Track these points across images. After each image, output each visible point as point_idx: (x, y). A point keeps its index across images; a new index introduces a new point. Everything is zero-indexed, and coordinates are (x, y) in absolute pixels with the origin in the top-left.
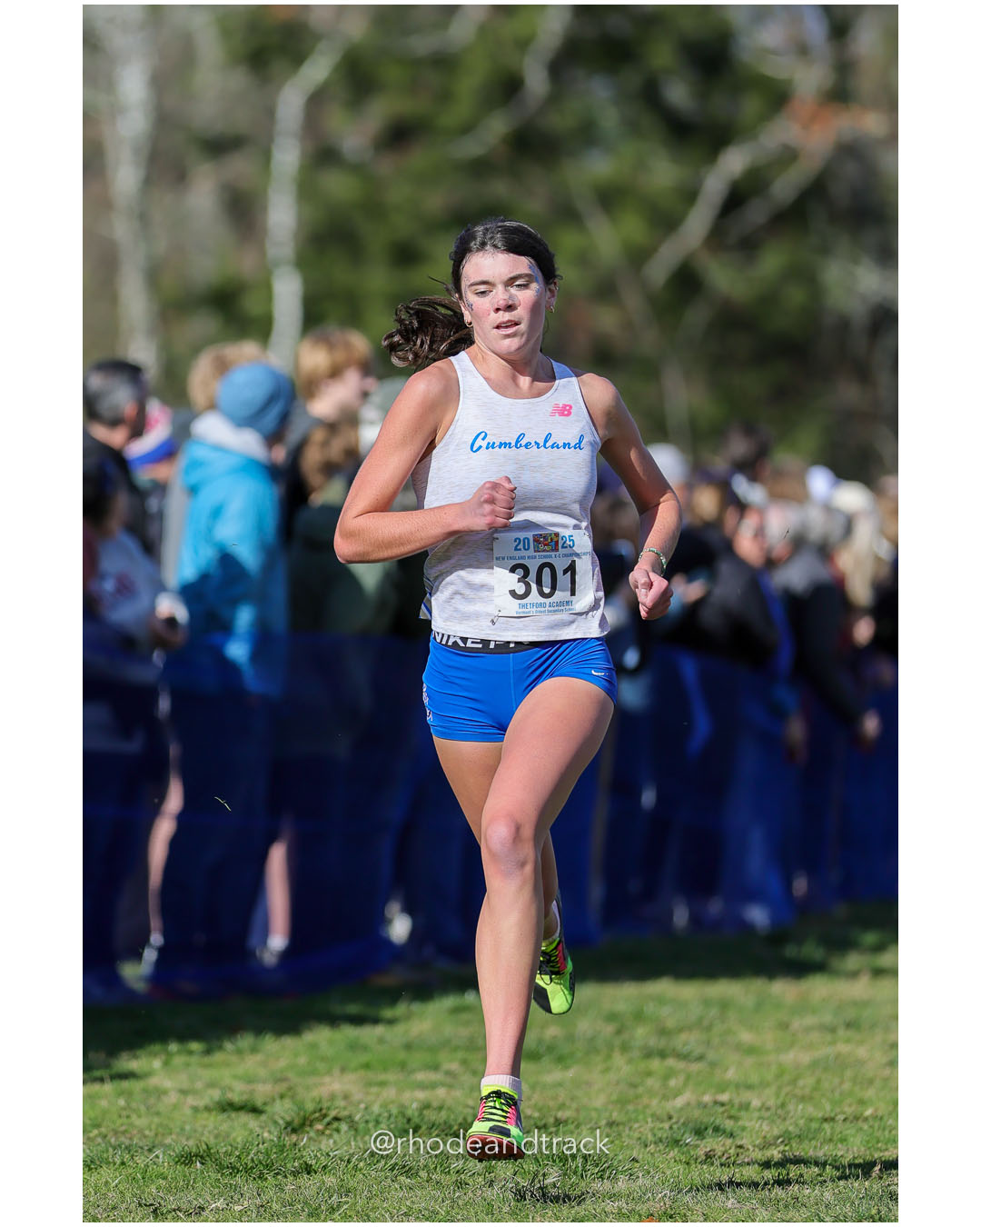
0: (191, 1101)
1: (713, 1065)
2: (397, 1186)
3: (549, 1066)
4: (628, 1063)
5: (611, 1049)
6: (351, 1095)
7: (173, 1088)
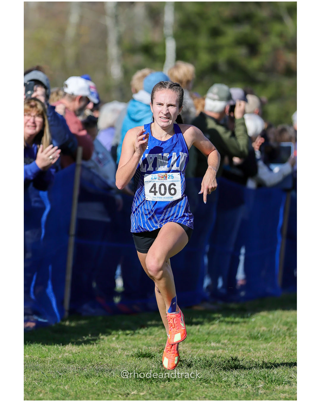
2: (202, 387)
3: (262, 342)
4: (291, 341)
5: (285, 336)
6: (186, 352)
7: (120, 348)
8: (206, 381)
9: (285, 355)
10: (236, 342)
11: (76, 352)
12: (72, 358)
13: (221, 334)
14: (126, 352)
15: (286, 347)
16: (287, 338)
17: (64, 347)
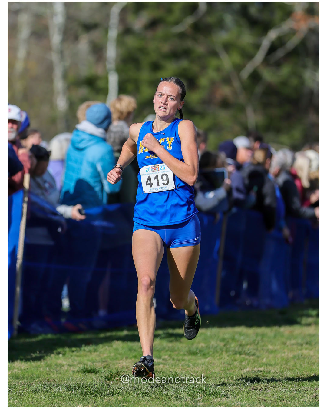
0: (72, 369)
1: (258, 357)
2: (144, 400)
3: (200, 357)
4: (228, 356)
5: (222, 351)
6: (129, 367)
7: (66, 364)
8: (148, 395)
9: (222, 369)
10: (176, 358)
11: (25, 369)
12: (20, 374)
13: (162, 350)
14: (72, 368)
15: (223, 362)
16: (224, 353)
17: (13, 364)
